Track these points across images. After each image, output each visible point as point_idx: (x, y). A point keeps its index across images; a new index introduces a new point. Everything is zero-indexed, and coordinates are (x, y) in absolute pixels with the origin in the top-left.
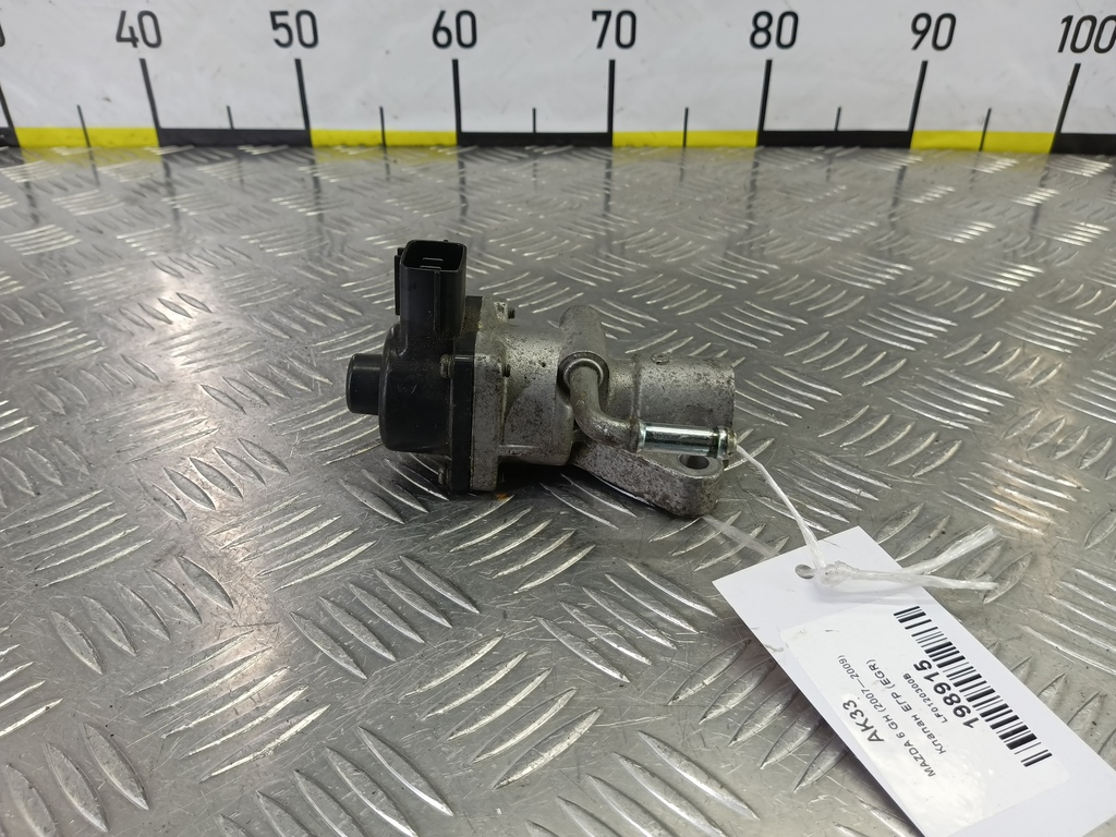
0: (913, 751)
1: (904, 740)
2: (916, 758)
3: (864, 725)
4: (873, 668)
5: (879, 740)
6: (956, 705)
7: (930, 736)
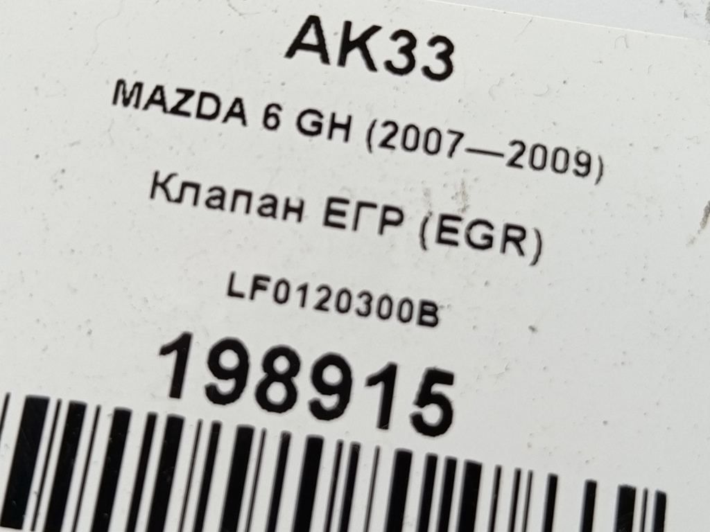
0: (209, 107)
1: (254, 113)
2: (188, 94)
3: (361, 43)
4: (515, 236)
5: (298, 45)
6: (256, 375)
7: (218, 199)
